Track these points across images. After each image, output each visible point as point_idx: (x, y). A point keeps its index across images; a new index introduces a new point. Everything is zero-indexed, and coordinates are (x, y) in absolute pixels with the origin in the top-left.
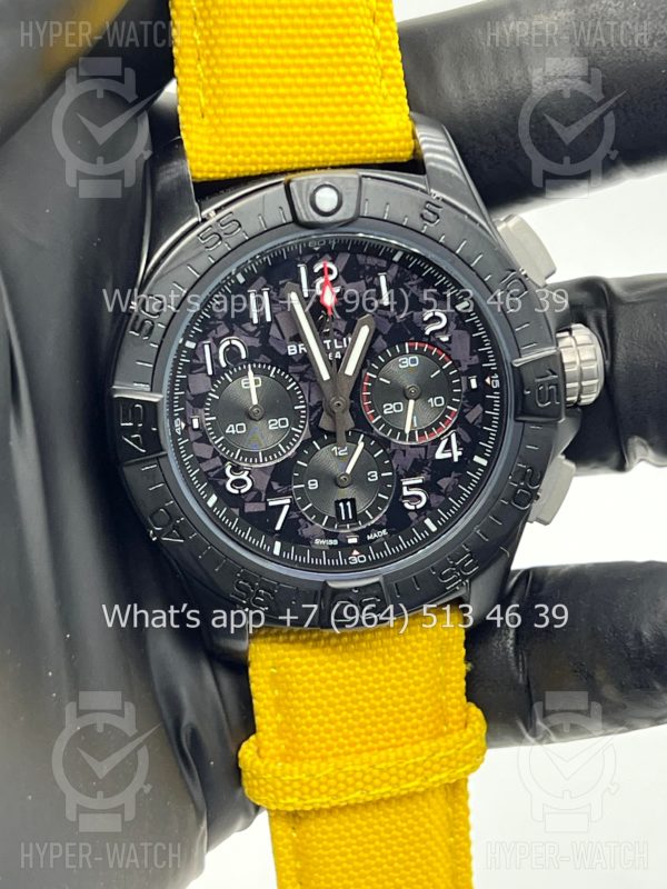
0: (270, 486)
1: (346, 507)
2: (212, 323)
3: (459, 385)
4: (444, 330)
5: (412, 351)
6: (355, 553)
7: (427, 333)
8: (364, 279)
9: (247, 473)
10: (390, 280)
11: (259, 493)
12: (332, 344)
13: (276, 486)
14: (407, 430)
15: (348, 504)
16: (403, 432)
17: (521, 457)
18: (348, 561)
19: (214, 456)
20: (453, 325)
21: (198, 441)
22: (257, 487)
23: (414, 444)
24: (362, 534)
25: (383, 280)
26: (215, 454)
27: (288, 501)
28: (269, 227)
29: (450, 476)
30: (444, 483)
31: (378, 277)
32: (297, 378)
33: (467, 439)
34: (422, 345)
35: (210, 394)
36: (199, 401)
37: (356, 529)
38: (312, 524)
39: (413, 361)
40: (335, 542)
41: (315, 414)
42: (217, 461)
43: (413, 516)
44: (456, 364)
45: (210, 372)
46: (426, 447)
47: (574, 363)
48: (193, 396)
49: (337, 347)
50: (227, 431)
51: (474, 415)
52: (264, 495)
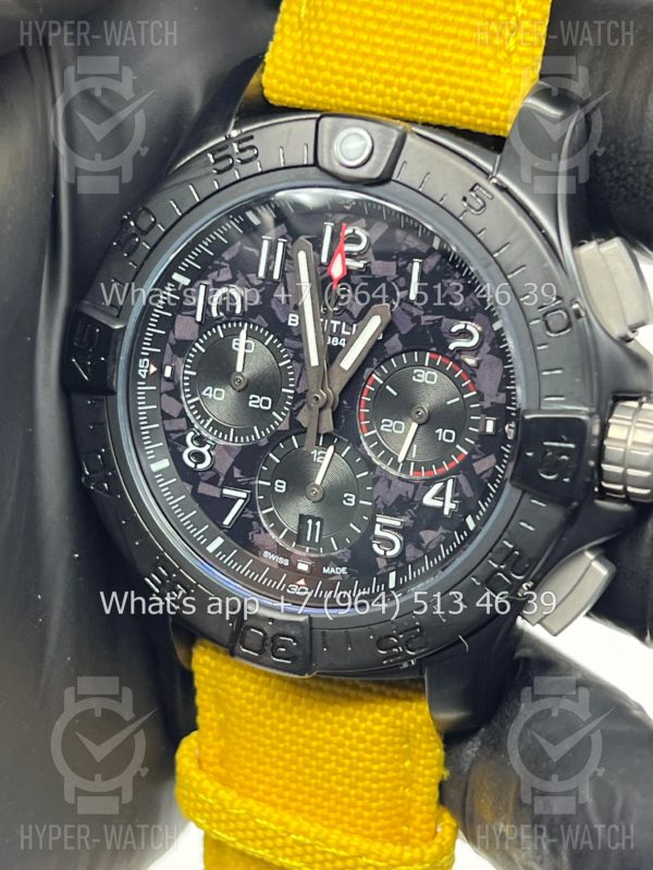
0: (230, 471)
1: (314, 527)
2: (217, 262)
3: (476, 424)
4: (475, 350)
5: (432, 366)
6: (302, 582)
7: (452, 347)
8: (396, 260)
9: (208, 447)
10: (426, 270)
11: (217, 476)
12: (339, 327)
13: (237, 473)
14: (401, 458)
15: (318, 524)
16: (396, 458)
17: (510, 532)
18: (287, 587)
19: (179, 417)
20: (486, 347)
21: (169, 393)
22: (216, 466)
23: (404, 476)
24: (318, 564)
25: (416, 267)
26: (183, 414)
27: (244, 495)
28: (287, 164)
29: (436, 529)
30: (428, 536)
31: (413, 262)
32: (292, 355)
33: (469, 493)
34: (445, 361)
35: (197, 345)
36: (182, 348)
37: (312, 555)
38: (266, 531)
39: (431, 378)
40: (286, 562)
41: (300, 404)
42: (182, 423)
43: (382, 563)
44: (480, 397)
45: (199, 318)
46: (417, 486)
47: (625, 441)
48: (177, 340)
49: (343, 332)
50: (204, 393)
51: (484, 465)
52: (222, 479)
